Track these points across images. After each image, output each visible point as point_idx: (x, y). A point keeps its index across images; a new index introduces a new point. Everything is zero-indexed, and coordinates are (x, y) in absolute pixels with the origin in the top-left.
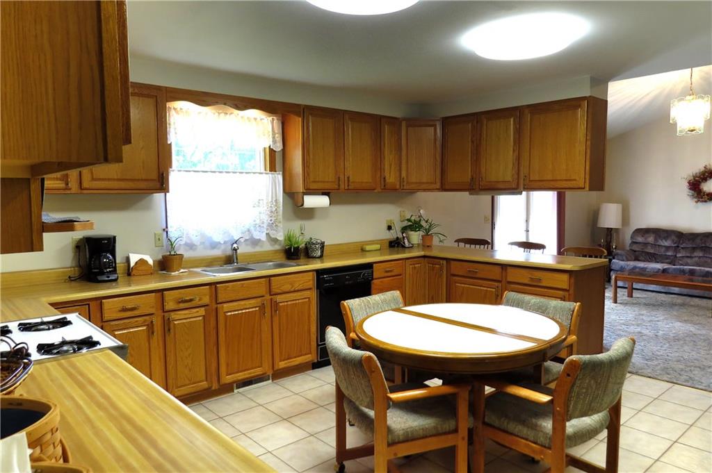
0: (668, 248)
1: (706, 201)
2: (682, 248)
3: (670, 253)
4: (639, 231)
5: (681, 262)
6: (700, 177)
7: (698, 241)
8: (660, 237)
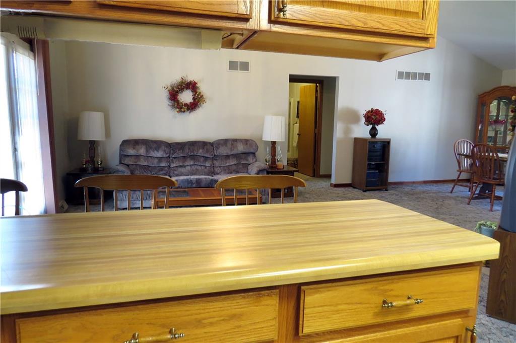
0: (160, 159)
1: (184, 112)
2: (175, 158)
3: (163, 164)
5: (176, 172)
6: (177, 88)
7: (187, 150)
8: (151, 148)
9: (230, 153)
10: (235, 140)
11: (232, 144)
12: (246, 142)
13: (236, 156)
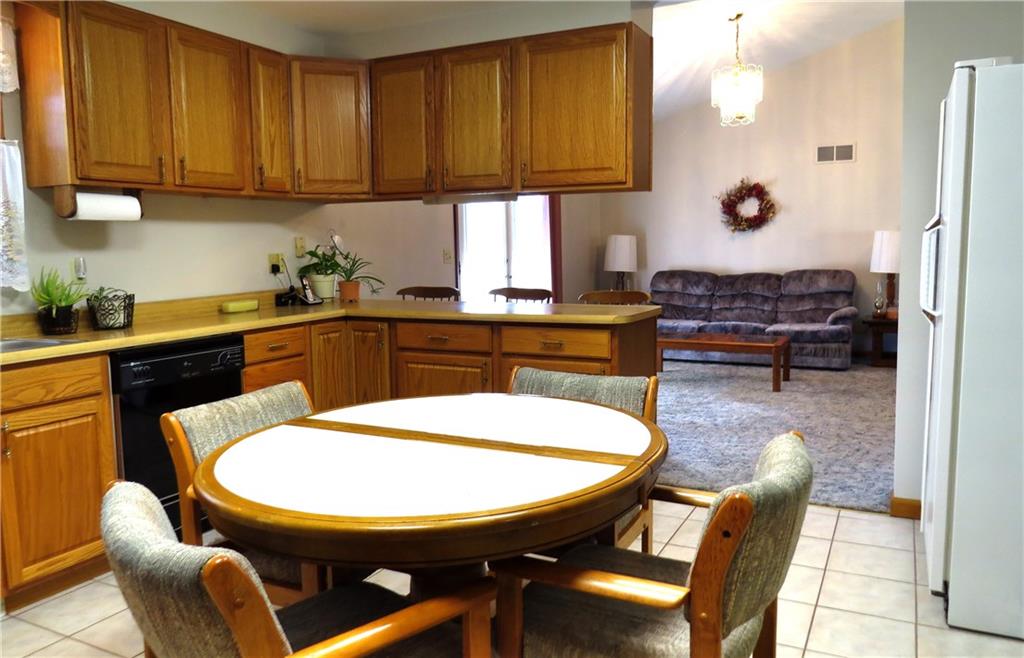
0: (700, 298)
1: (744, 230)
2: (720, 297)
3: (703, 305)
4: (660, 275)
5: (718, 317)
6: (735, 195)
7: (738, 286)
8: (689, 282)
9: (805, 291)
10: (817, 272)
11: (811, 278)
12: (835, 274)
13: (817, 297)
